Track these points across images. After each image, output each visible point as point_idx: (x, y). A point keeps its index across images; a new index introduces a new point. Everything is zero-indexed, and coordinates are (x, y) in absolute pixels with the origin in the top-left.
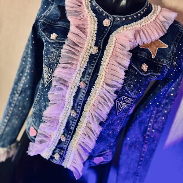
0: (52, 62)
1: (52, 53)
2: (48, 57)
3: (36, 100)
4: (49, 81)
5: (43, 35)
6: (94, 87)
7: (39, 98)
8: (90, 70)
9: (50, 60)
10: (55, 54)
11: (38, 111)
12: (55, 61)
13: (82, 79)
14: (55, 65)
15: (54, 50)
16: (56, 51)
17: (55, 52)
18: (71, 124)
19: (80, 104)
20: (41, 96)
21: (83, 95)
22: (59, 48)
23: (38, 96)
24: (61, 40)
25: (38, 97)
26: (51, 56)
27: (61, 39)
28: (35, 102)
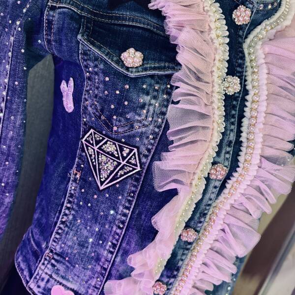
0: (140, 130)
1: (143, 106)
2: (127, 119)
3: (63, 223)
4: (121, 176)
5: (85, 54)
6: (238, 169)
7: (71, 217)
8: (232, 134)
9: (132, 127)
10: (151, 109)
11: (76, 247)
12: (151, 127)
13: (218, 159)
14: (148, 137)
15: (146, 99)
16: (153, 101)
17: (150, 105)
18: (179, 257)
19: (206, 212)
20: (76, 211)
21: (213, 193)
22: (157, 91)
23: (67, 212)
24: (159, 68)
25: (66, 215)
26: (140, 115)
27: (157, 65)
28: (60, 228)
